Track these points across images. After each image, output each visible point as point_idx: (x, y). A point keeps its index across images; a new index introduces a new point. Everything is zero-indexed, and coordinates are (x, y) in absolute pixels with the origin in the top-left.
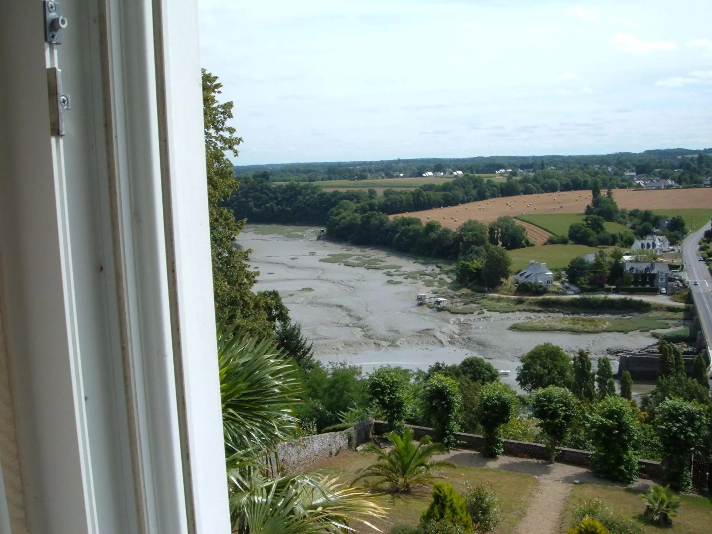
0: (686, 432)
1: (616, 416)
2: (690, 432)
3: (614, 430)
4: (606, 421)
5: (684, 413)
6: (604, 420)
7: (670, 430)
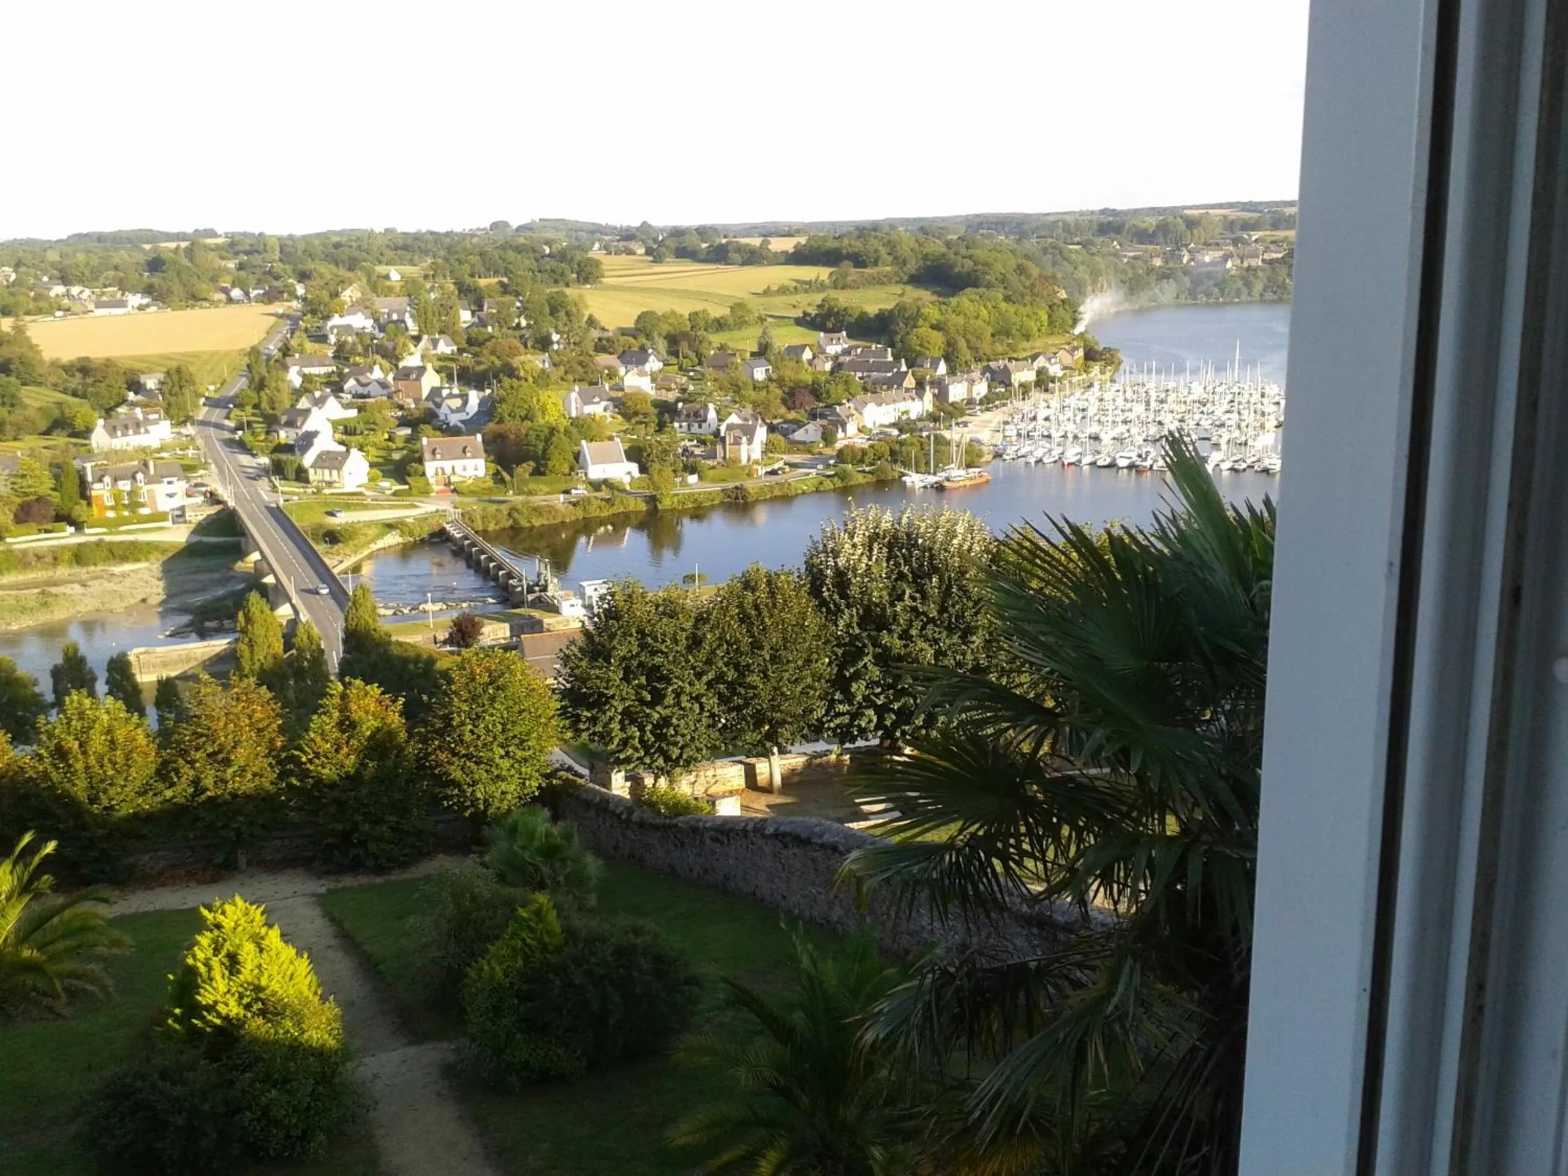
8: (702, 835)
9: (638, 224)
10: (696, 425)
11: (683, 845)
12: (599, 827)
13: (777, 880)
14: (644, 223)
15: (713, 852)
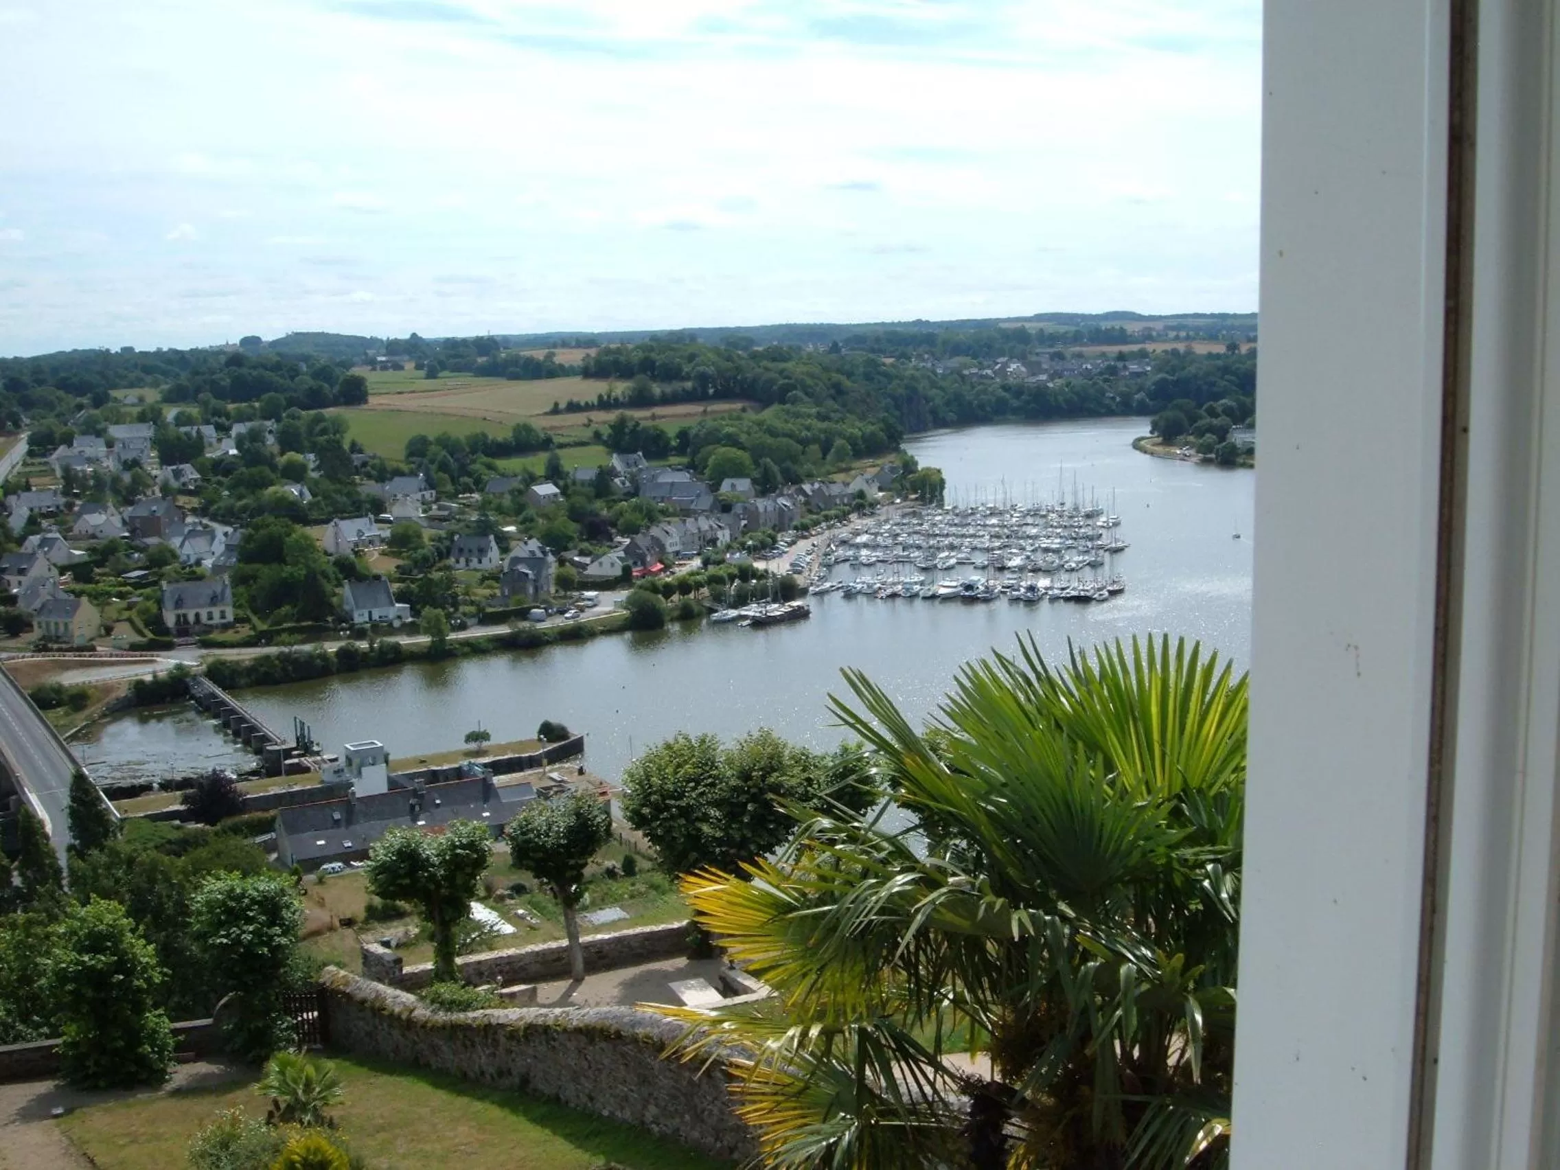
0: (271, 938)
1: (109, 944)
2: (279, 936)
3: (112, 976)
4: (90, 960)
5: (253, 901)
6: (86, 958)
7: (237, 942)
8: (495, 1033)
9: (407, 336)
10: (475, 560)
11: (473, 1046)
12: (376, 1028)
13: (583, 1080)
14: (414, 335)
15: (509, 1052)
